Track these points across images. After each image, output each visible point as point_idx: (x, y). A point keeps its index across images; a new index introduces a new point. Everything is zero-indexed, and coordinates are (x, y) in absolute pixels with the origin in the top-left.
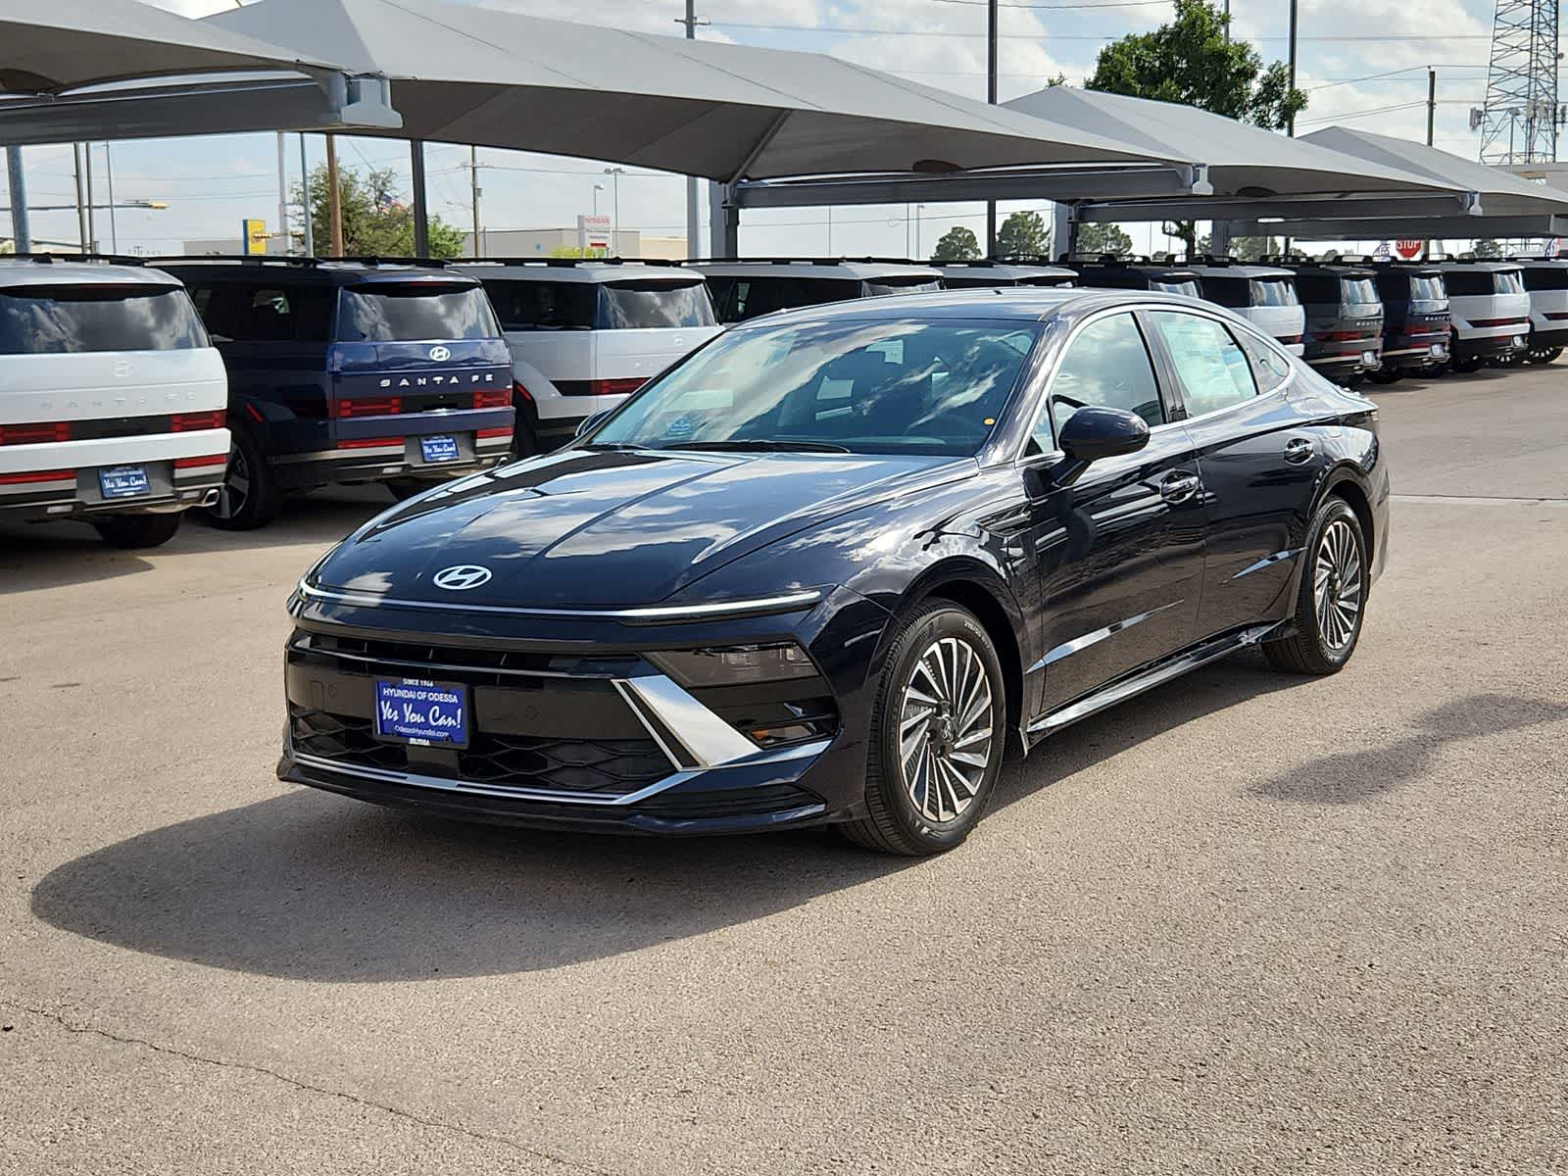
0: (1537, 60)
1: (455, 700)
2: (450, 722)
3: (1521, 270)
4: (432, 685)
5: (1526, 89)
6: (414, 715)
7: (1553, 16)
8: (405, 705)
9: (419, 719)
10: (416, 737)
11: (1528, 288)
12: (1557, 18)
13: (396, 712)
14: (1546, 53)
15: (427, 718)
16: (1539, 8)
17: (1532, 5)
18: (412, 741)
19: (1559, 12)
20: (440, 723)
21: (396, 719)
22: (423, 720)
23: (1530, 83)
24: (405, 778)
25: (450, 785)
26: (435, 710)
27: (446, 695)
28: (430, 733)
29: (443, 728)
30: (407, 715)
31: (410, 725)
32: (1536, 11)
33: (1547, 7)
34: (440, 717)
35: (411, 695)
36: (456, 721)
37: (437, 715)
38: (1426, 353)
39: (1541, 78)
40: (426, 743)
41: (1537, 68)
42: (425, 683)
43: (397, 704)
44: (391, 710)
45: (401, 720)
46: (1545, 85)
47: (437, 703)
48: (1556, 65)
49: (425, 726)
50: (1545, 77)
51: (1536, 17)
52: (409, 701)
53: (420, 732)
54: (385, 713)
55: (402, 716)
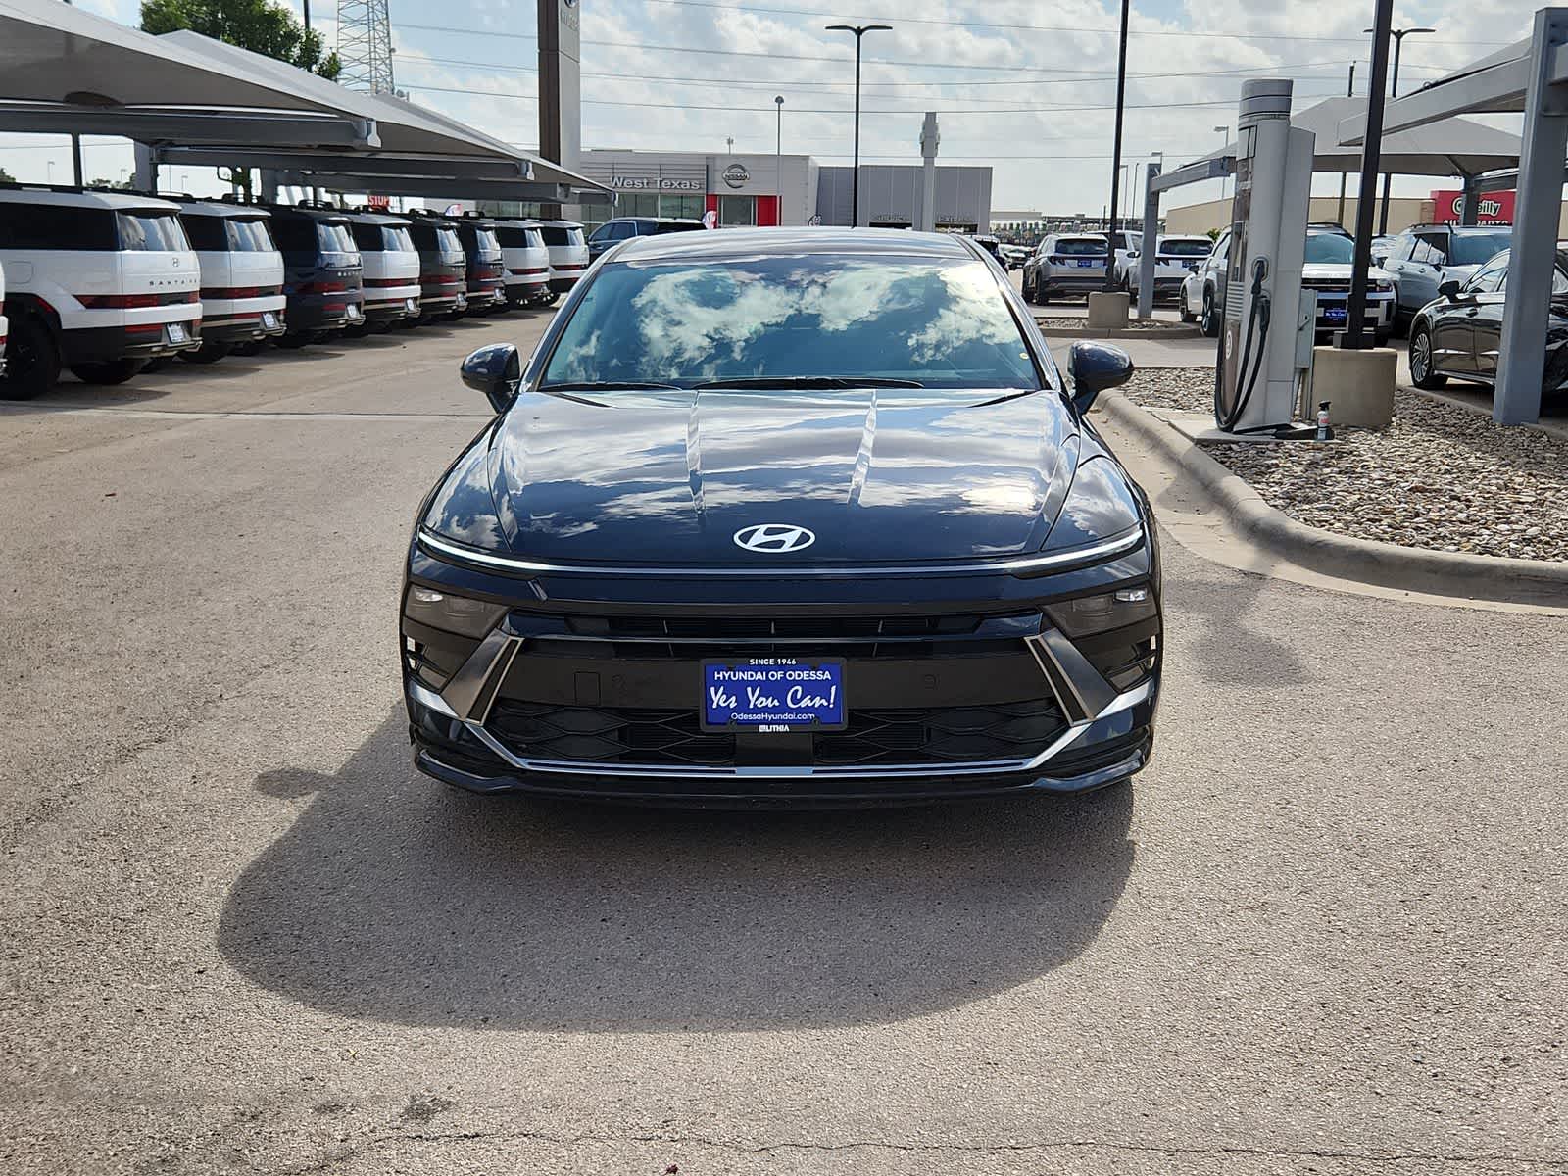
0: (375, 51)
1: (827, 675)
2: (818, 701)
3: (540, 228)
4: (794, 662)
5: (368, 75)
6: (762, 699)
7: (385, 16)
8: (750, 689)
9: (770, 703)
10: (769, 724)
11: (547, 244)
12: (387, 18)
13: (734, 698)
14: (382, 46)
15: (783, 701)
16: (373, 8)
17: (367, 4)
18: (763, 728)
19: (389, 13)
20: (803, 704)
21: (732, 706)
22: (776, 703)
23: (371, 70)
24: (733, 772)
25: (805, 773)
26: (796, 691)
28: (786, 716)
29: (807, 709)
30: (752, 700)
31: (756, 710)
32: (371, 10)
33: (379, 7)
34: (802, 698)
35: (759, 676)
36: (828, 701)
37: (798, 696)
38: (492, 296)
39: (380, 67)
40: (784, 729)
41: (376, 59)
42: (785, 661)
43: (736, 689)
44: (725, 696)
45: (743, 708)
46: (384, 74)
47: (801, 683)
48: (390, 57)
49: (783, 708)
50: (383, 67)
51: (371, 15)
52: (754, 684)
53: (777, 717)
54: (716, 700)
55: (743, 701)
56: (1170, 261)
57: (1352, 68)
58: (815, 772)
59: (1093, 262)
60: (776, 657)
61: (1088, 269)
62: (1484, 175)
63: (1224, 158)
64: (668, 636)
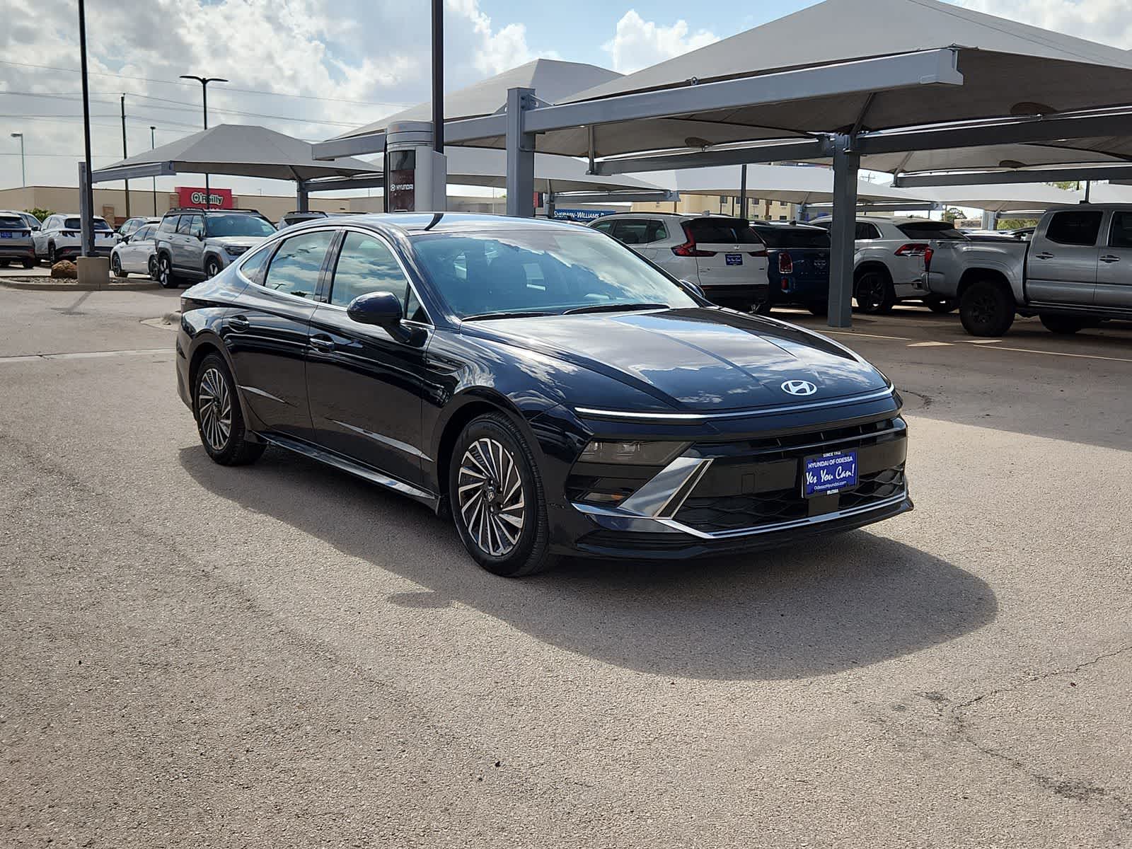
1: (852, 458)
2: (848, 473)
4: (839, 453)
6: (827, 476)
8: (822, 471)
9: (830, 477)
10: (831, 489)
13: (815, 478)
15: (835, 477)
18: (829, 492)
20: (841, 476)
21: (815, 482)
26: (839, 469)
27: (845, 458)
28: (837, 484)
29: (842, 480)
30: (823, 477)
31: (825, 483)
35: (826, 463)
36: (851, 473)
37: (840, 472)
40: (836, 491)
42: (836, 453)
43: (816, 472)
44: (812, 477)
45: (819, 482)
47: (841, 464)
49: (834, 480)
52: (823, 468)
53: (832, 486)
54: (808, 479)
55: (819, 478)
56: (75, 234)
57: (123, 99)
58: (841, 514)
59: (13, 233)
60: (833, 451)
61: (10, 240)
62: (312, 180)
63: (171, 162)
64: (781, 447)
